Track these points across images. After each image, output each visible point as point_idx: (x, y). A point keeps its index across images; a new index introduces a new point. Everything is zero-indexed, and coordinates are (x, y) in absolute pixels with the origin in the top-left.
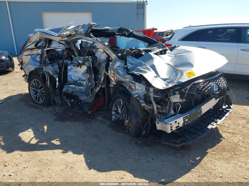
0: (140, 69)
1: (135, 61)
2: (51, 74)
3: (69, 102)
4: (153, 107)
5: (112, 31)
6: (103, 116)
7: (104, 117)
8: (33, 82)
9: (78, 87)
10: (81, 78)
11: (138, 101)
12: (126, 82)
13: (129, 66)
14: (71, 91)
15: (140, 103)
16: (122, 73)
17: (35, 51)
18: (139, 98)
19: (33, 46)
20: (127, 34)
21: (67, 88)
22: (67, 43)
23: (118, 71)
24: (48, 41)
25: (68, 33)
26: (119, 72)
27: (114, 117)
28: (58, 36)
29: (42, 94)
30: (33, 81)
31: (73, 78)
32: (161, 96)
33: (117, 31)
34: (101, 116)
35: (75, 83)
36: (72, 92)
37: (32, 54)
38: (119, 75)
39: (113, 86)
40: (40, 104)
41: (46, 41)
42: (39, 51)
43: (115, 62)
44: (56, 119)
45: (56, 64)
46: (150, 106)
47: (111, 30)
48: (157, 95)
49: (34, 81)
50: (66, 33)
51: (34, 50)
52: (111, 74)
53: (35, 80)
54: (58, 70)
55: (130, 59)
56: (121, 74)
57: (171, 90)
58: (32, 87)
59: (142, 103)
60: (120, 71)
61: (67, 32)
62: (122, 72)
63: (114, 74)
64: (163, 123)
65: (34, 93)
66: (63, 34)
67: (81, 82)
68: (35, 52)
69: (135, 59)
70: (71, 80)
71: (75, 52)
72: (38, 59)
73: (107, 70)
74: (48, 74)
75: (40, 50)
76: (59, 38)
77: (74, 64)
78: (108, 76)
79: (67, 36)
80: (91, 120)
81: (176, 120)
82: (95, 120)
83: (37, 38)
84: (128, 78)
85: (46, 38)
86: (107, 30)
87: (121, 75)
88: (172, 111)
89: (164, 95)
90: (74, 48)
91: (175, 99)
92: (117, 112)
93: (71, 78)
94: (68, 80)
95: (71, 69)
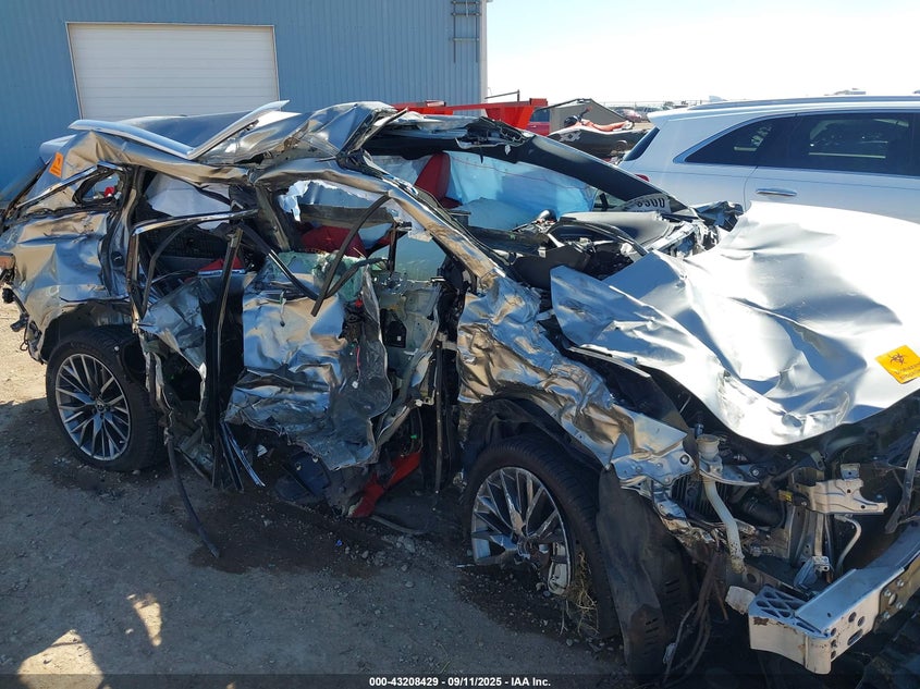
0: (630, 334)
1: (593, 294)
2: (176, 347)
3: (251, 457)
4: (726, 537)
5: (437, 131)
6: (417, 533)
7: (422, 538)
8: (69, 364)
9: (290, 396)
10: (305, 351)
11: (647, 504)
12: (554, 395)
13: (565, 316)
14: (263, 417)
15: (657, 514)
16: (531, 351)
17: (76, 221)
18: (653, 489)
19: (66, 199)
20: (508, 149)
21: (244, 404)
22: (241, 190)
23: (512, 340)
24: (141, 175)
25: (247, 146)
26: (516, 344)
27: (481, 548)
28: (196, 160)
29: (114, 420)
30: (70, 358)
31: (270, 352)
32: (759, 478)
33: (463, 133)
34: (410, 533)
35: (281, 375)
36: (271, 421)
37: (61, 233)
38: (522, 358)
39: (474, 401)
40: (107, 466)
41: (131, 179)
42: (98, 223)
43: (496, 292)
44: (198, 551)
45: (190, 293)
46: (708, 530)
47: (433, 127)
48: (740, 472)
49: (77, 361)
50: (239, 150)
51: (69, 219)
52: (475, 349)
53: (82, 356)
54: (200, 322)
55: (564, 283)
56: (531, 356)
57: (816, 456)
58: (63, 385)
59: (670, 517)
60: (524, 342)
61: (243, 144)
62: (534, 344)
63: (486, 350)
64: (788, 621)
65: (75, 413)
66: (221, 152)
67: (307, 370)
68: (77, 225)
69: (592, 284)
70: (258, 363)
71: (277, 234)
72: (93, 259)
73: (449, 329)
74: (154, 344)
75: (103, 216)
76: (203, 170)
77: (269, 288)
78: (452, 354)
79: (242, 163)
80: (370, 554)
81: (855, 608)
82: (387, 555)
83: (86, 165)
84: (569, 379)
85: (133, 167)
86: (414, 125)
87: (531, 362)
88: (818, 553)
89: (775, 476)
90: (272, 216)
91: (837, 499)
92: (500, 523)
93: (262, 356)
94: (245, 365)
95: (257, 313)
